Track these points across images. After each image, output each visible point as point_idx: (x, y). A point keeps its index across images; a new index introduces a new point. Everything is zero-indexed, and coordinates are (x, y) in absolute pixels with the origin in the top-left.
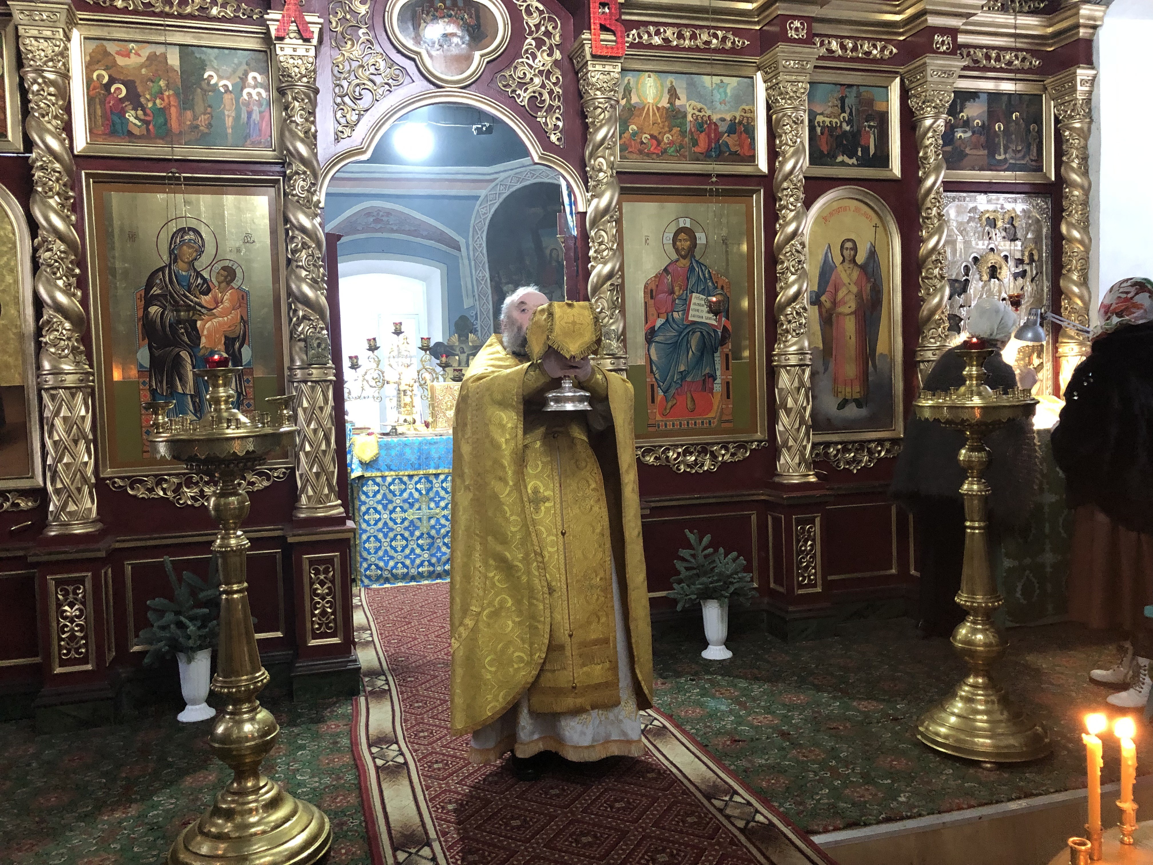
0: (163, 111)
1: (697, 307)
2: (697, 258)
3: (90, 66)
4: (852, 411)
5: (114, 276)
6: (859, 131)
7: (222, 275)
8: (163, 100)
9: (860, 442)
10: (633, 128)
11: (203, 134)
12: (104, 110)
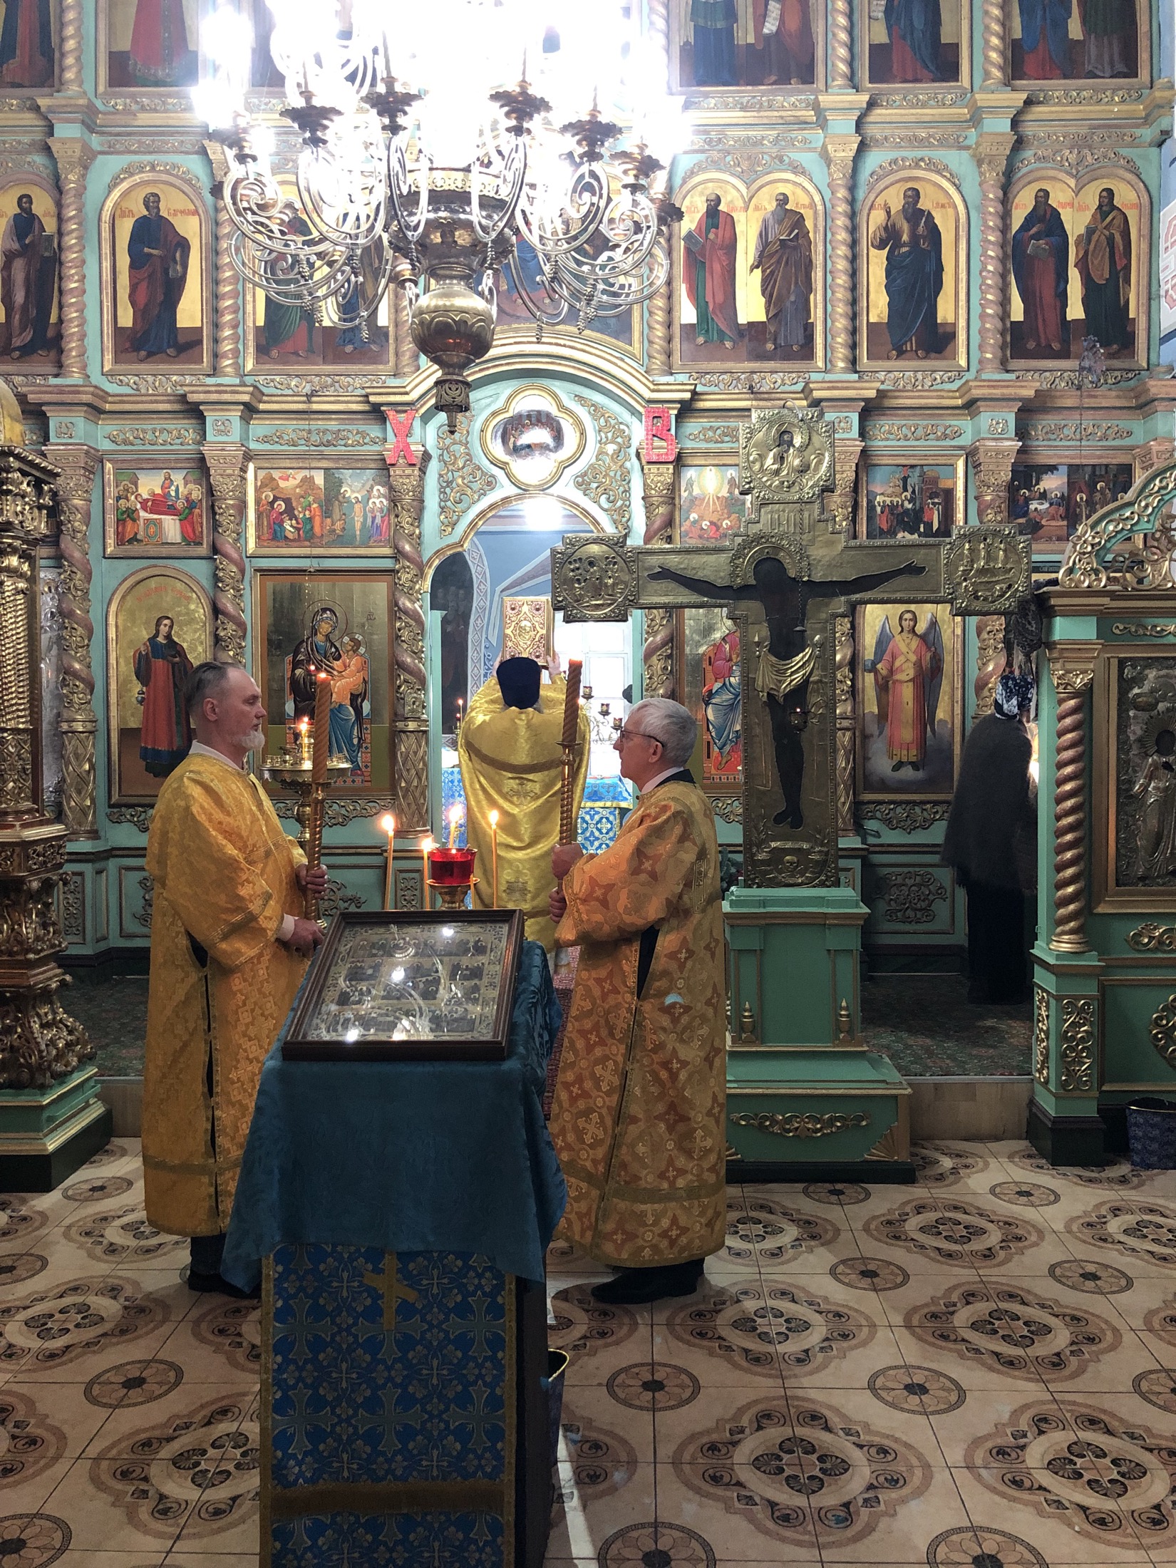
0: (310, 519)
6: (922, 509)
7: (350, 645)
8: (311, 511)
9: (915, 803)
10: (694, 516)
11: (339, 536)
12: (269, 522)
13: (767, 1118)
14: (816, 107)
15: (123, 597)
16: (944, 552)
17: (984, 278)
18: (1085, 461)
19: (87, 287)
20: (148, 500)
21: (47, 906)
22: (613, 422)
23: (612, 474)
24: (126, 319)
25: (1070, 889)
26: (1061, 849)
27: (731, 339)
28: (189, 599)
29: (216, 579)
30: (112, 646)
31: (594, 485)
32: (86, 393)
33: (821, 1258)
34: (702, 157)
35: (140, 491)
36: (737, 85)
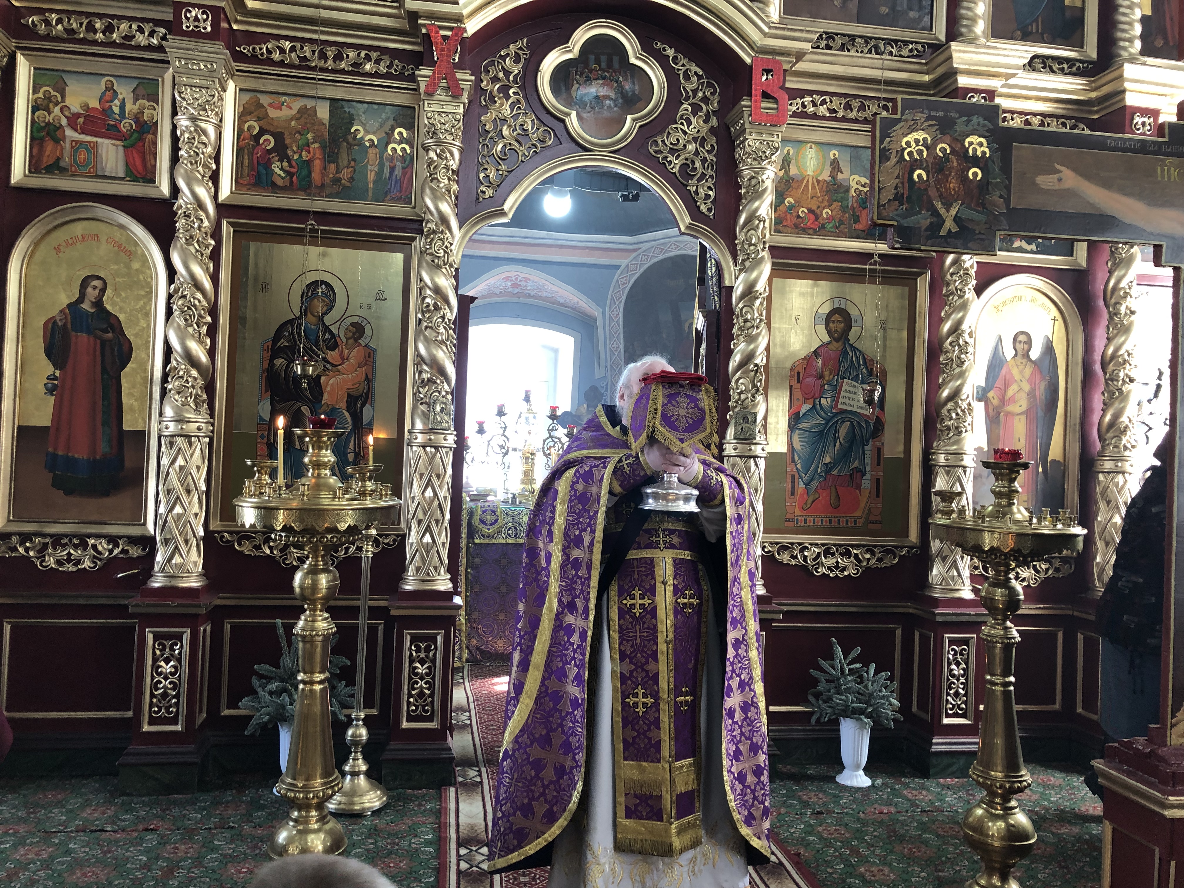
0: (308, 163)
1: (848, 395)
2: (851, 342)
3: (242, 117)
5: (244, 327)
7: (350, 331)
8: (309, 152)
10: (789, 200)
11: (345, 187)
12: (251, 161)
15: (35, 244)
20: (78, 115)
28: (131, 253)
30: (11, 309)
35: (68, 102)
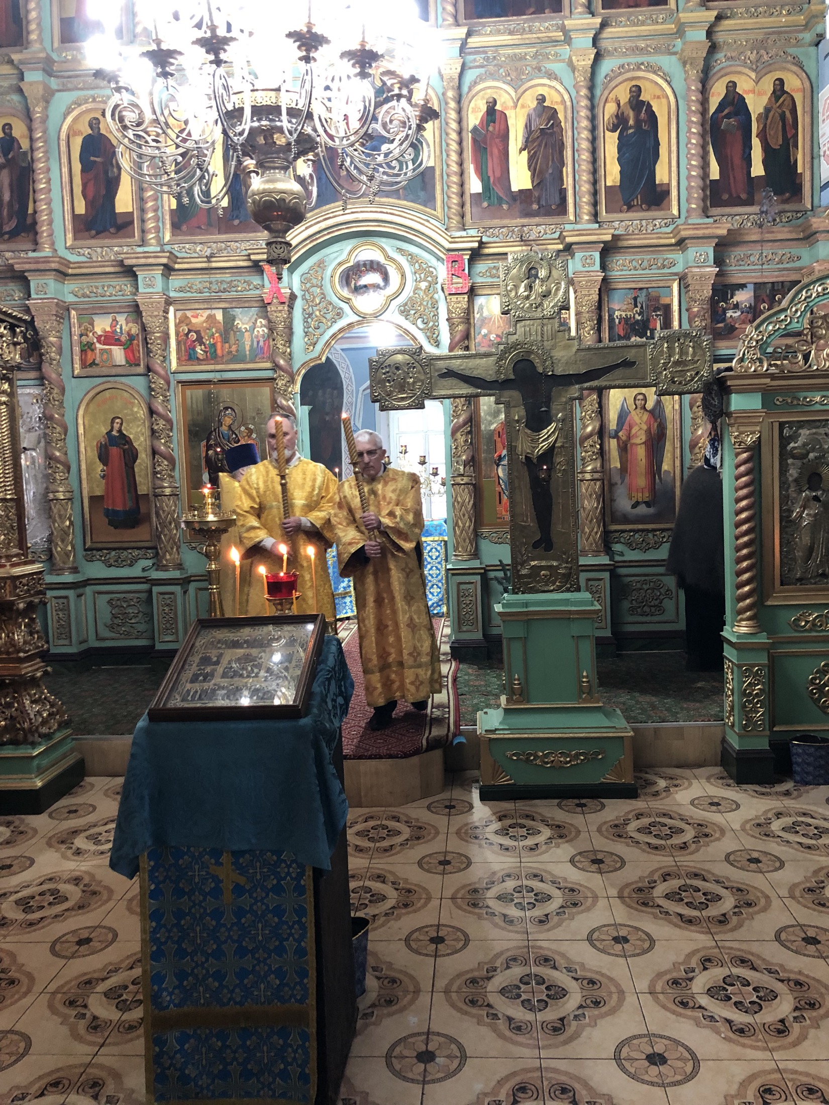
0: (214, 345)
4: (642, 510)
5: (192, 435)
6: (648, 320)
7: (245, 432)
8: (214, 339)
9: (648, 531)
10: (484, 331)
11: (234, 356)
12: (185, 348)
13: (531, 754)
14: (563, 29)
15: (88, 404)
16: (649, 350)
17: (689, 149)
18: (766, 280)
19: (52, 187)
20: (101, 336)
21: (32, 620)
22: (424, 266)
23: (425, 303)
24: (81, 209)
25: (747, 589)
26: (739, 560)
27: (507, 203)
28: (133, 403)
29: (151, 389)
30: (82, 438)
31: (412, 312)
32: (54, 262)
33: (565, 851)
34: (482, 70)
35: (96, 330)
36: (507, 16)
